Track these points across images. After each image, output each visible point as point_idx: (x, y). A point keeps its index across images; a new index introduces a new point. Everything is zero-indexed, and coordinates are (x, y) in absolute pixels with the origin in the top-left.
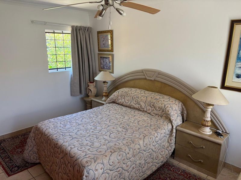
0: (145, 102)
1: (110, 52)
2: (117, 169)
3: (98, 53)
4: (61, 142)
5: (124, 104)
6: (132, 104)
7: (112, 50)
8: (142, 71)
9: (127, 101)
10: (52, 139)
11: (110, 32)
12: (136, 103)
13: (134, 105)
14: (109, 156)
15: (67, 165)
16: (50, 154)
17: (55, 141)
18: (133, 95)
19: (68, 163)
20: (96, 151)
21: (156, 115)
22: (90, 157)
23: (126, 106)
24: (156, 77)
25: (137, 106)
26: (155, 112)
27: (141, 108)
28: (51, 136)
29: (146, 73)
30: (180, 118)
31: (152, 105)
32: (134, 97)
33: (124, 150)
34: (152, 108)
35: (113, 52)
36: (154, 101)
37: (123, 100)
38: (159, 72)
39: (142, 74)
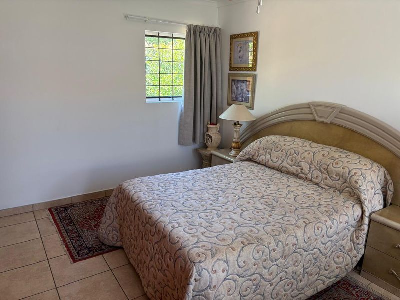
0: (311, 162)
1: (251, 71)
2: (251, 276)
3: (229, 74)
4: (157, 215)
5: (271, 163)
6: (285, 164)
7: (254, 68)
8: (307, 107)
9: (275, 160)
10: (144, 210)
11: (252, 36)
12: (293, 163)
13: (288, 166)
14: (239, 250)
15: (164, 255)
16: (139, 234)
17: (148, 212)
18: (287, 148)
19: (167, 253)
20: (216, 238)
21: (331, 187)
22: (205, 246)
23: (273, 169)
24: (335, 118)
25: (294, 169)
26: (329, 182)
27: (302, 173)
28: (141, 205)
29: (315, 110)
30: (379, 198)
31: (324, 169)
32: (289, 153)
33: (266, 244)
34: (324, 176)
35: (255, 71)
36: (329, 162)
37: (268, 157)
38: (342, 109)
39: (308, 111)
